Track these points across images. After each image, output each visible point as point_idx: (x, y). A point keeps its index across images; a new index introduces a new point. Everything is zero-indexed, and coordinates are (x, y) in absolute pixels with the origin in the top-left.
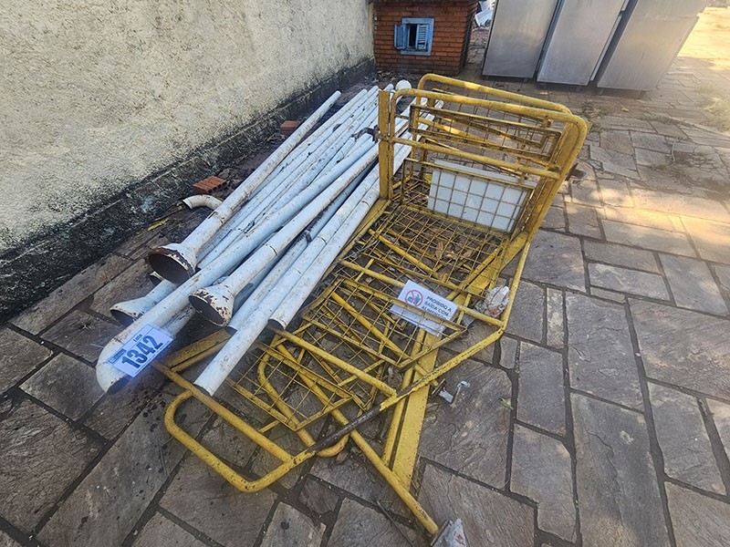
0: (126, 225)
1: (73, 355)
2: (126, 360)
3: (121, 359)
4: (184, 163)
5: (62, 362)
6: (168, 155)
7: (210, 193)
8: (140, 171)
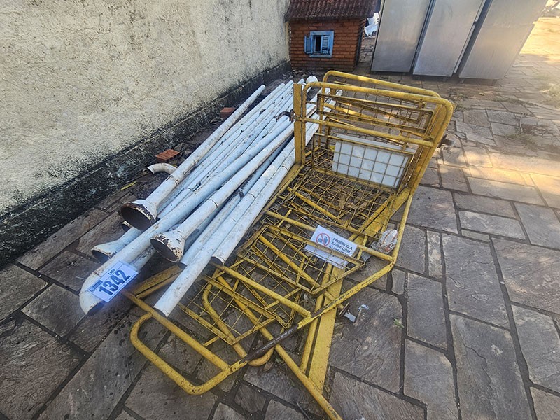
0: (105, 186)
1: (62, 286)
2: (102, 289)
3: (99, 289)
4: (149, 140)
5: (54, 290)
6: (137, 134)
7: (167, 161)
8: (116, 146)
